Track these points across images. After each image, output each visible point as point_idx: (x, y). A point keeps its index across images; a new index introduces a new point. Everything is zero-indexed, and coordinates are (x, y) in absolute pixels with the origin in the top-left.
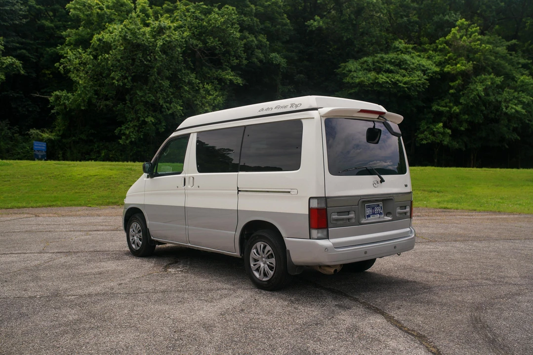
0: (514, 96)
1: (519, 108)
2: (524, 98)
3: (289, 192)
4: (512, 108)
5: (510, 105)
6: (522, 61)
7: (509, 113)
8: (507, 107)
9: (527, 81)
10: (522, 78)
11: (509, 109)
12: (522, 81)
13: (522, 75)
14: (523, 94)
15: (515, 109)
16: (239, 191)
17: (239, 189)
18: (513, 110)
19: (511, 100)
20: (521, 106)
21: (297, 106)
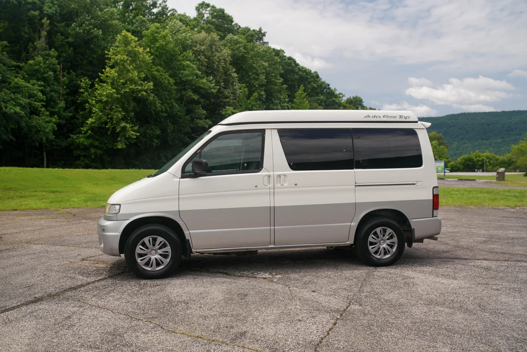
0: (11, 97)
1: (18, 109)
2: (20, 100)
3: (414, 184)
4: (11, 108)
5: (8, 105)
6: (14, 63)
7: (9, 113)
8: (6, 107)
9: (21, 83)
10: (16, 80)
11: (8, 109)
12: (16, 83)
13: (16, 77)
14: (19, 96)
15: (14, 109)
16: (355, 186)
17: (356, 184)
18: (13, 111)
19: (9, 101)
20: (19, 108)
21: (406, 118)
